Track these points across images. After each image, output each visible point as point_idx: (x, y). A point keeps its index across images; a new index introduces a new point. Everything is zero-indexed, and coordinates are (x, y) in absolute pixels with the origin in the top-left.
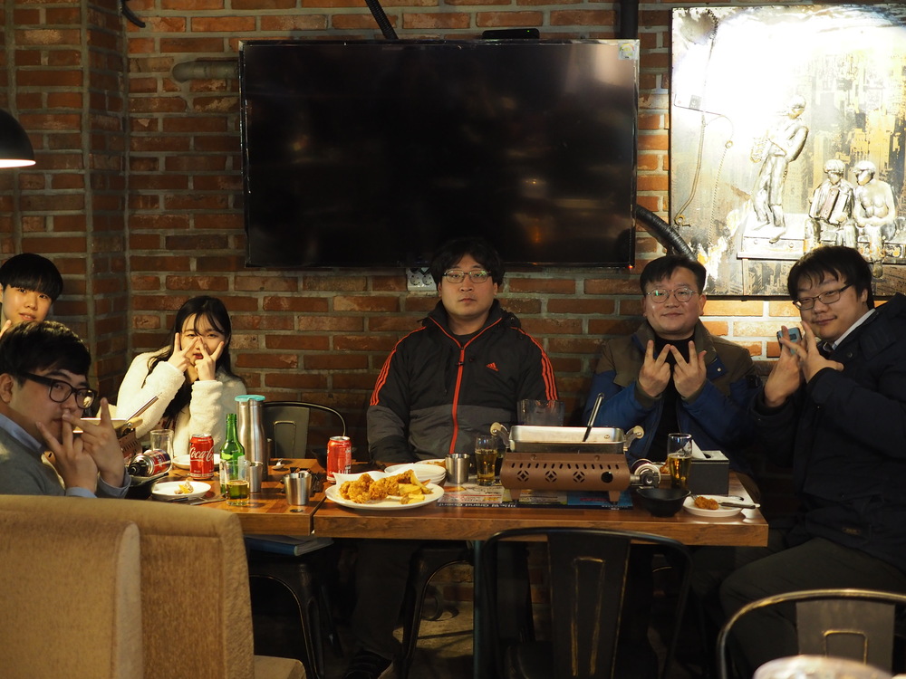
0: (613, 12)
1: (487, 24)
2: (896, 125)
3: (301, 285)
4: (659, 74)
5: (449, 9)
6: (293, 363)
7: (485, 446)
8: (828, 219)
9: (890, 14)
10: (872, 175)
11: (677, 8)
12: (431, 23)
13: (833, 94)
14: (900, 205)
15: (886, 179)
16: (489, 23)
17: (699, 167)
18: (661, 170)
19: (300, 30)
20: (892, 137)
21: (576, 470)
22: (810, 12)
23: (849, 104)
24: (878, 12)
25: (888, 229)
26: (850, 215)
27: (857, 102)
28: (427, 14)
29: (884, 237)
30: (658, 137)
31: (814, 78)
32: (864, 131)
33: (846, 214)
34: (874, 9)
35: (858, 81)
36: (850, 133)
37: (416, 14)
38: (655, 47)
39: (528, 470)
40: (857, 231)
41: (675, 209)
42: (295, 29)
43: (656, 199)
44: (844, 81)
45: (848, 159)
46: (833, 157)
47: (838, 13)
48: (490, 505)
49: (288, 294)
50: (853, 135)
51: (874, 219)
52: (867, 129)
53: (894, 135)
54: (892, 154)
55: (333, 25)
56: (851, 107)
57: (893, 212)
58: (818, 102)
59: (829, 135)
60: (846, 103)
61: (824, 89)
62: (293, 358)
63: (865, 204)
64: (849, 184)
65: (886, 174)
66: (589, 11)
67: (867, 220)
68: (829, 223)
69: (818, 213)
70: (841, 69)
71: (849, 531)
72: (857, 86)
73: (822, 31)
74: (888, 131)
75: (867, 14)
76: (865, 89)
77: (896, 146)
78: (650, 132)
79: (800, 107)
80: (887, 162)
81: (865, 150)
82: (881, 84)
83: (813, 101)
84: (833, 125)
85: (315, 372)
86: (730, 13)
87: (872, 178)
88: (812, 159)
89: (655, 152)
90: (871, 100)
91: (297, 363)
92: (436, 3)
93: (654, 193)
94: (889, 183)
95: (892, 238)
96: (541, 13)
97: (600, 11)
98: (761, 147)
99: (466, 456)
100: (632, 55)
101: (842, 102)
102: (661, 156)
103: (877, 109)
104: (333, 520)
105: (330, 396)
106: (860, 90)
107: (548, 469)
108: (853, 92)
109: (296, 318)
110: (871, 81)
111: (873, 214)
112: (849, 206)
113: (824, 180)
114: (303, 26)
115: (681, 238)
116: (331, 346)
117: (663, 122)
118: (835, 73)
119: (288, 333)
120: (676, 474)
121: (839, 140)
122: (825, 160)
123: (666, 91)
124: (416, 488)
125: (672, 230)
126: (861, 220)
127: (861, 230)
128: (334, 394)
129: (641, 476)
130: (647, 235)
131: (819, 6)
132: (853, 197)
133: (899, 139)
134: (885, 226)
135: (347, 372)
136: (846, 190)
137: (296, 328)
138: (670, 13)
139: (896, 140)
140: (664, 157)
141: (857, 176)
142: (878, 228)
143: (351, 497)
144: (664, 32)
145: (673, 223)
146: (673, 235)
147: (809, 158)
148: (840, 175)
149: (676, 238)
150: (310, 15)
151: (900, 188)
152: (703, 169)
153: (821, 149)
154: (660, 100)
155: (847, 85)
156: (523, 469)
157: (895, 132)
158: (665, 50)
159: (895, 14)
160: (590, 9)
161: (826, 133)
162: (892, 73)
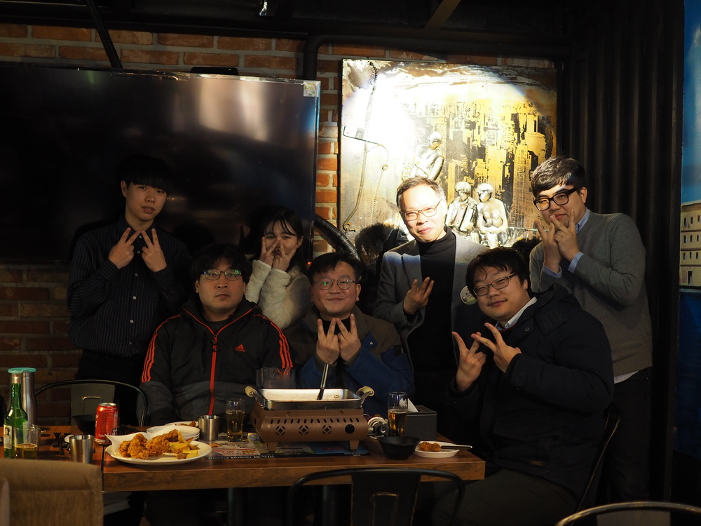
0: (295, 60)
1: (193, 62)
2: (507, 157)
3: (25, 277)
4: (331, 110)
5: (161, 48)
6: (16, 345)
7: (236, 408)
8: (459, 227)
9: (502, 74)
10: (490, 195)
11: (346, 59)
12: (146, 58)
13: (462, 132)
14: (510, 218)
15: (500, 198)
16: (195, 62)
17: (362, 185)
18: (331, 187)
19: (31, 57)
20: (504, 166)
21: (324, 424)
22: (446, 69)
23: (473, 140)
24: (494, 72)
25: (502, 236)
26: (475, 225)
27: (479, 138)
28: (143, 51)
29: (500, 242)
30: (329, 160)
31: (448, 119)
32: (484, 161)
33: (472, 224)
34: (492, 70)
35: (480, 123)
36: (474, 162)
37: (133, 51)
38: (327, 89)
39: (285, 425)
40: (480, 237)
41: (343, 218)
42: (26, 56)
43: (328, 209)
44: (470, 122)
45: (473, 181)
46: (462, 180)
47: (466, 71)
48: (252, 457)
49: (13, 285)
50: (476, 164)
51: (492, 228)
52: (486, 160)
53: (505, 165)
54: (504, 179)
55: (60, 55)
56: (475, 142)
57: (506, 223)
58: (451, 137)
59: (459, 163)
60: (471, 139)
61: (455, 128)
62: (17, 341)
63: (486, 216)
64: (474, 201)
65: (500, 194)
66: (276, 57)
67: (487, 229)
68: (459, 230)
69: (452, 223)
70: (468, 113)
71: (535, 463)
72: (479, 127)
73: (454, 84)
74: (501, 162)
75: (487, 74)
76: (485, 129)
77: (507, 173)
78: (323, 156)
79: (438, 141)
80: (501, 185)
81: (485, 176)
82: (496, 126)
83: (448, 136)
84: (462, 156)
85: (36, 353)
86: (387, 65)
87: (491, 197)
88: (447, 181)
89: (327, 172)
90: (489, 138)
91: (20, 345)
92: (150, 42)
93: (326, 205)
94: (502, 201)
95: (505, 243)
96: (238, 57)
97: (284, 57)
98: (409, 170)
99: (215, 417)
100: (314, 93)
101: (469, 138)
102: (331, 176)
103: (494, 145)
104: (121, 476)
105: (50, 374)
106: (482, 130)
107: (302, 423)
108: (476, 131)
109: (19, 305)
110: (490, 124)
111: (492, 224)
112: (475, 217)
113: (455, 197)
114: (34, 53)
115: (348, 241)
116: (51, 329)
117: (333, 148)
118: (464, 116)
119: (12, 318)
120: (393, 426)
121: (466, 167)
122: (456, 182)
123: (336, 124)
124: (184, 445)
125: (342, 234)
126: (483, 229)
127: (483, 237)
128: (53, 372)
129: (374, 427)
130: (320, 238)
131: (452, 65)
132: (477, 210)
133: (509, 168)
134: (501, 233)
135: (65, 352)
136: (472, 205)
137: (19, 314)
138: (341, 63)
139: (507, 168)
140: (334, 176)
141: (480, 195)
142: (495, 236)
143: (132, 455)
144: (334, 78)
145: (342, 228)
146: (343, 238)
147: (445, 180)
148: (467, 194)
149: (345, 241)
150: (40, 45)
151: (510, 205)
152: (365, 186)
153: (454, 173)
154: (331, 131)
155: (472, 126)
156: (281, 424)
157: (506, 163)
158: (335, 92)
159: (506, 75)
160: (278, 55)
161: (457, 161)
162: (504, 119)
